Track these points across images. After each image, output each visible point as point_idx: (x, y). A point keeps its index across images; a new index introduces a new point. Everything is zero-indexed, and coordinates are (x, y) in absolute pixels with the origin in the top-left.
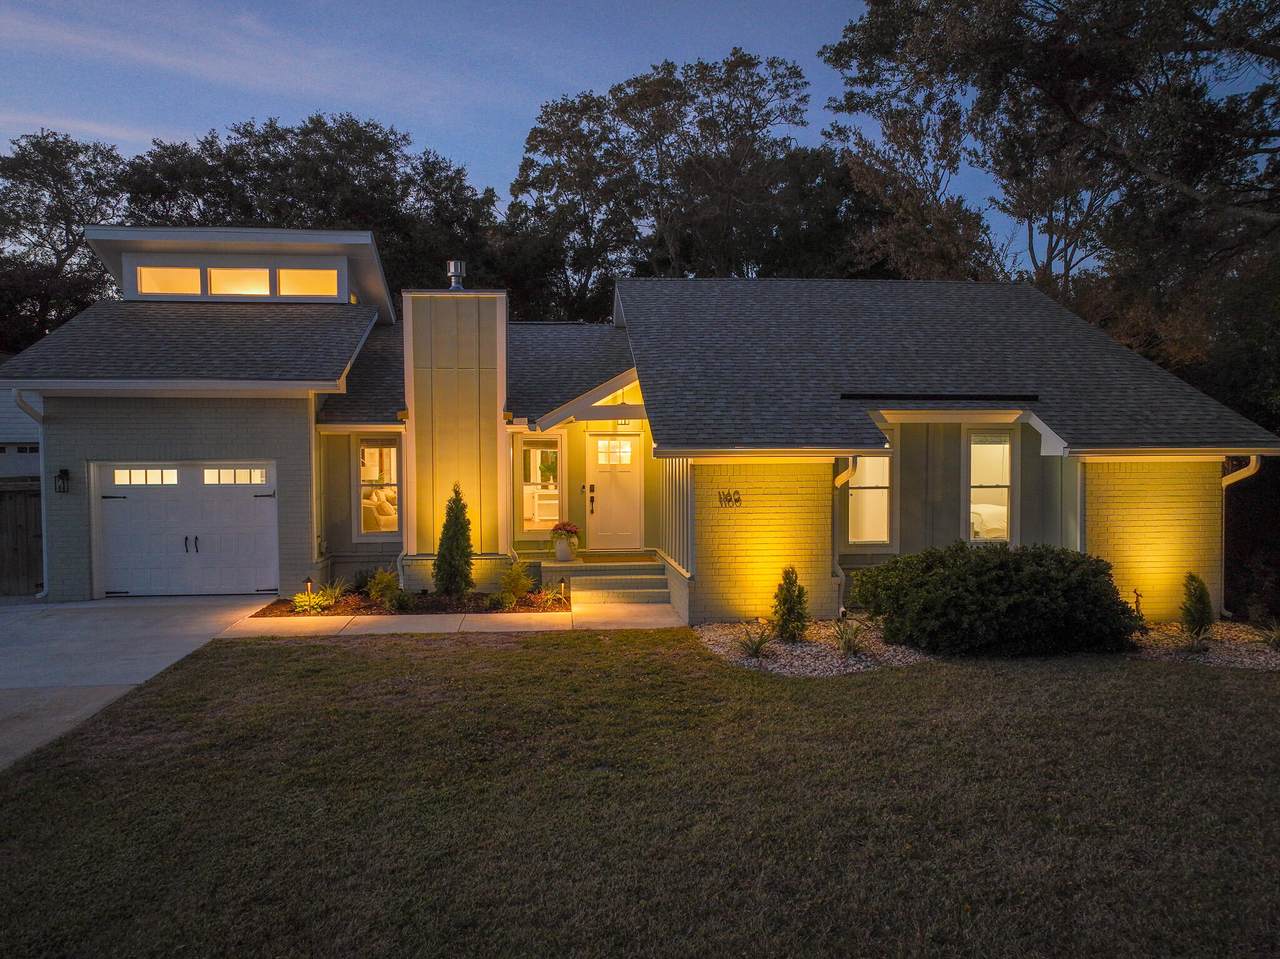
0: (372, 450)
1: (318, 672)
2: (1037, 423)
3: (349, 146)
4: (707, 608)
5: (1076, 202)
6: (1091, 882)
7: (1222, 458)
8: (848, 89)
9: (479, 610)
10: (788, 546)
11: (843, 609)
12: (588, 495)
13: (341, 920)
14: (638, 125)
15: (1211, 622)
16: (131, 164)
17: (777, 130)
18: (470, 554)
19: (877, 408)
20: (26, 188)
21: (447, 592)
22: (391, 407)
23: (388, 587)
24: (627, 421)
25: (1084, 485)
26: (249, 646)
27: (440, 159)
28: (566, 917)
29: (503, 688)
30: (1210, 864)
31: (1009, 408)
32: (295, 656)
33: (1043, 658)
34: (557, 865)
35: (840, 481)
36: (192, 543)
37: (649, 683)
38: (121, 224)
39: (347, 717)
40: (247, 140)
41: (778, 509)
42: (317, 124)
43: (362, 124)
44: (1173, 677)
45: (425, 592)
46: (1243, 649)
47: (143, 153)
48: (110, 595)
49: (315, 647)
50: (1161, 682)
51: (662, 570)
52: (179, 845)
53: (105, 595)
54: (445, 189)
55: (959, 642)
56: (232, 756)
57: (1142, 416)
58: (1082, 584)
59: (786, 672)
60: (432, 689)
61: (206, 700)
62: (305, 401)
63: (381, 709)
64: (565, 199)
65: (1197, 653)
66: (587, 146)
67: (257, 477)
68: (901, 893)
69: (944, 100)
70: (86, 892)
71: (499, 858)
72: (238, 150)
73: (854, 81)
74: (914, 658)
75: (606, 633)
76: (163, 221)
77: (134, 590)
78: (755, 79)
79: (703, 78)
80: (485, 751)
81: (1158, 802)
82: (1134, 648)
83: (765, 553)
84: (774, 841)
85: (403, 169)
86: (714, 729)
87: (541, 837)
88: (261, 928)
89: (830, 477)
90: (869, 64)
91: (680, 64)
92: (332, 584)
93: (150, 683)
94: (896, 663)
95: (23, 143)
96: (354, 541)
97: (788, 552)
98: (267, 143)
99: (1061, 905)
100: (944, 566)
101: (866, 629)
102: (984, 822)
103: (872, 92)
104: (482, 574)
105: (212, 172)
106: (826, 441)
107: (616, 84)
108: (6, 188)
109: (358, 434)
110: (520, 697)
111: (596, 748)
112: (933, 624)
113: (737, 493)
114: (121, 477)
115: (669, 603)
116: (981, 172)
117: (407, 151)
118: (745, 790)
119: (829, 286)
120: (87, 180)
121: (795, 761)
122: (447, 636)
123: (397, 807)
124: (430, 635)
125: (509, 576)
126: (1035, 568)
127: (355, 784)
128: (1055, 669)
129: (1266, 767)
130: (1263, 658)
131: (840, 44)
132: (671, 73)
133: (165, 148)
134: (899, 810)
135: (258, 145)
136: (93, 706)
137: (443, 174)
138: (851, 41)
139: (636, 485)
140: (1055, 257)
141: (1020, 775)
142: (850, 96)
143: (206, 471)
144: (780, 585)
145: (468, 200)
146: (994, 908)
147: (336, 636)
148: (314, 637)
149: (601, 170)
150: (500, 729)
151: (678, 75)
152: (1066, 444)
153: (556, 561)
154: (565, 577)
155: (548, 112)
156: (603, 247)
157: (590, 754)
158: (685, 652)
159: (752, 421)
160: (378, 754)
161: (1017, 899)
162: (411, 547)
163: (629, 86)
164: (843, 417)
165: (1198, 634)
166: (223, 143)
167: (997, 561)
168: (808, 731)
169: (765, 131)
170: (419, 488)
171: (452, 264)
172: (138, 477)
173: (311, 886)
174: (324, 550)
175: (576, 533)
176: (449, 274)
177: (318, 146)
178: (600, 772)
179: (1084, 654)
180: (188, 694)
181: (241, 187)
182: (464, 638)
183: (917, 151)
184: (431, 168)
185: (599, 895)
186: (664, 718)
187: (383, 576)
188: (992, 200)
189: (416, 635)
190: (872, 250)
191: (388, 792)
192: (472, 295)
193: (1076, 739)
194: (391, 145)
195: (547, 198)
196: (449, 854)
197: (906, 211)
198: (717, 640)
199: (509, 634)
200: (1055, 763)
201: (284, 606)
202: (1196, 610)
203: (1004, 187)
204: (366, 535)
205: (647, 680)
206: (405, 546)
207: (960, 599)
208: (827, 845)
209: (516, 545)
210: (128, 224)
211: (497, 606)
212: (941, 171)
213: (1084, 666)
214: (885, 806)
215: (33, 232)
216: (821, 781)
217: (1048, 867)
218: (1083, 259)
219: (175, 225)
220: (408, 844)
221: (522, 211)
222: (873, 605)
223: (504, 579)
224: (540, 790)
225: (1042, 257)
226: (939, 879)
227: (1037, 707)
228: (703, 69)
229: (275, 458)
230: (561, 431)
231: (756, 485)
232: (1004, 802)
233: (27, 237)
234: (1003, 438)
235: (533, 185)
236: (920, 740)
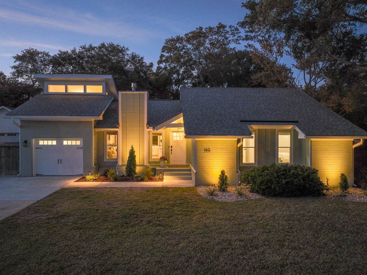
0: (113, 136)
1: (88, 197)
2: (297, 129)
3: (111, 52)
4: (200, 182)
5: (317, 65)
6: (291, 263)
7: (353, 140)
8: (246, 34)
9: (137, 181)
10: (224, 164)
11: (240, 182)
12: (170, 149)
13: (75, 268)
14: (193, 45)
15: (348, 188)
16: (53, 57)
17: (232, 45)
18: (136, 165)
19: (251, 124)
20: (24, 64)
21: (129, 176)
22: (115, 124)
23: (113, 174)
24: (181, 128)
25: (311, 147)
26: (71, 190)
27: (136, 55)
28: (137, 268)
29: (137, 203)
30: (328, 259)
31: (289, 125)
32: (83, 193)
33: (296, 197)
34: (138, 254)
35: (239, 145)
36: (60, 161)
37: (180, 202)
38: (50, 73)
39: (93, 210)
40: (84, 50)
41: (222, 153)
42: (103, 45)
43: (115, 45)
44: (334, 204)
45: (124, 176)
46: (357, 196)
47: (56, 54)
48: (37, 175)
49: (89, 190)
50: (330, 205)
51: (190, 170)
52: (36, 245)
53: (36, 175)
54: (138, 63)
55: (271, 192)
56: (58, 220)
57: (329, 127)
58: (308, 176)
59: (220, 200)
60: (118, 203)
61: (55, 205)
62: (91, 122)
63: (102, 208)
64: (173, 65)
65: (343, 197)
66: (179, 51)
67: (78, 143)
68: (234, 265)
69: (274, 37)
70: (7, 257)
71: (123, 251)
72: (82, 53)
73: (248, 32)
74: (258, 197)
75: (171, 188)
76: (61, 72)
77: (44, 174)
78: (226, 31)
79: (210, 31)
80: (128, 221)
81: (318, 240)
82: (324, 195)
83: (217, 166)
84: (202, 249)
85: (127, 57)
86: (194, 216)
87: (136, 246)
88: (51, 270)
89: (236, 144)
90: (251, 27)
91: (204, 27)
92: (97, 173)
93: (41, 200)
94: (252, 198)
95: (25, 51)
96: (105, 161)
97: (224, 166)
98: (89, 51)
99: (281, 270)
100: (268, 170)
101: (245, 189)
102: (265, 245)
103: (253, 35)
104: (140, 171)
105: (75, 59)
106: (234, 134)
107: (186, 33)
108: (19, 64)
109: (106, 131)
110: (142, 206)
111: (160, 221)
112: (263, 187)
113: (209, 148)
114: (41, 143)
115: (192, 180)
116: (290, 57)
117: (128, 52)
118: (198, 234)
119: (241, 90)
120: (41, 61)
121: (215, 226)
122: (126, 188)
123: (99, 236)
124: (121, 188)
125: (146, 171)
126: (294, 171)
127: (89, 229)
128: (299, 201)
129: (354, 231)
130: (362, 199)
131: (243, 21)
132: (201, 30)
133: (62, 53)
134: (242, 241)
135: (86, 51)
136: (25, 206)
137: (137, 59)
138: (246, 21)
139: (184, 146)
140: (312, 81)
141: (280, 231)
142: (247, 36)
143: (64, 141)
144: (220, 175)
145: (144, 66)
146: (261, 270)
147: (95, 188)
148: (90, 188)
149: (182, 57)
150: (134, 215)
151: (204, 30)
152: (305, 135)
153: (161, 167)
154: (162, 172)
155: (167, 41)
156: (183, 79)
157: (157, 222)
158: (192, 194)
159: (214, 128)
160: (98, 221)
161: (268, 267)
162: (120, 163)
163: (190, 33)
164: (240, 127)
165: (343, 191)
166: (77, 51)
167: (283, 169)
168: (221, 217)
169: (228, 46)
170: (123, 146)
171: (133, 84)
172: (46, 143)
173: (69, 257)
174: (96, 163)
175: (166, 159)
176: (132, 87)
177: (103, 52)
178: (159, 228)
179: (309, 197)
180: (51, 203)
181: (82, 63)
182: (131, 189)
183: (271, 51)
184: (134, 57)
185: (148, 262)
186: (181, 212)
187: (112, 171)
188: (293, 65)
189: (118, 188)
190: (258, 79)
191: (98, 232)
192: (138, 92)
193: (299, 221)
194: (123, 51)
195: (168, 65)
196: (110, 250)
197: (268, 68)
198: (202, 191)
199: (144, 188)
200: (291, 228)
201: (83, 179)
202: (344, 184)
203: (297, 61)
204: (108, 159)
205: (179, 202)
206: (118, 162)
207: (271, 180)
208: (217, 250)
209: (150, 163)
210: (51, 73)
211: (142, 180)
212: (278, 56)
213: (308, 200)
214: (237, 240)
215: (26, 76)
216: (221, 232)
217: (280, 258)
218: (319, 81)
219: (65, 73)
220: (99, 247)
221: (160, 69)
222: (247, 181)
223: (145, 172)
224: (140, 232)
225: (308, 81)
226: (247, 261)
227: (290, 212)
228: (211, 29)
229: (83, 138)
230: (163, 131)
231: (214, 146)
232: (272, 239)
233: (25, 77)
234: (288, 133)
235: (164, 61)
236: (252, 220)
